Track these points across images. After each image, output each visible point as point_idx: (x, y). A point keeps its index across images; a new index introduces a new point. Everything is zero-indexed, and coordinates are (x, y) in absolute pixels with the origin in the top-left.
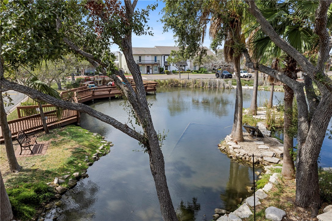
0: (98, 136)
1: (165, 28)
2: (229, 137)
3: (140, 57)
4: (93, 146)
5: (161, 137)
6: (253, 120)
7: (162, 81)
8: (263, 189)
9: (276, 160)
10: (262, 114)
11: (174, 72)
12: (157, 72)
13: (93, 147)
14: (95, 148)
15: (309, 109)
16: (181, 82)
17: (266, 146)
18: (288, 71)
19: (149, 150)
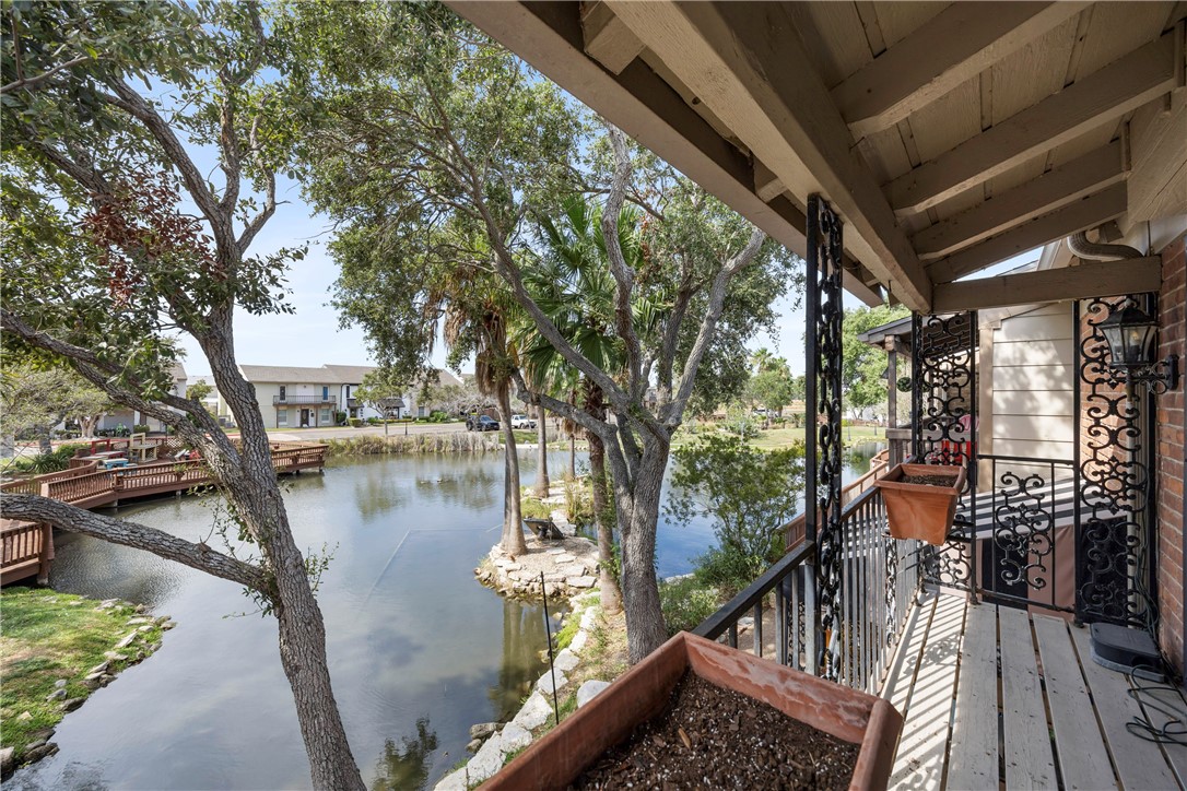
0: (119, 608)
1: (342, 320)
2: (496, 550)
3: (283, 389)
4: (94, 640)
5: (315, 564)
6: (542, 508)
7: (340, 442)
8: (571, 647)
9: (588, 581)
10: (558, 495)
11: (372, 422)
12: (329, 421)
13: (91, 646)
14: (100, 646)
15: (629, 471)
16: (389, 442)
17: (570, 556)
18: (591, 408)
19: (278, 606)
